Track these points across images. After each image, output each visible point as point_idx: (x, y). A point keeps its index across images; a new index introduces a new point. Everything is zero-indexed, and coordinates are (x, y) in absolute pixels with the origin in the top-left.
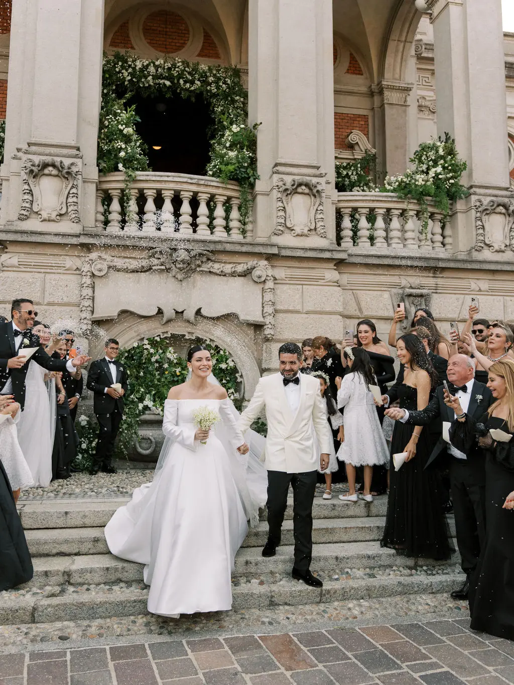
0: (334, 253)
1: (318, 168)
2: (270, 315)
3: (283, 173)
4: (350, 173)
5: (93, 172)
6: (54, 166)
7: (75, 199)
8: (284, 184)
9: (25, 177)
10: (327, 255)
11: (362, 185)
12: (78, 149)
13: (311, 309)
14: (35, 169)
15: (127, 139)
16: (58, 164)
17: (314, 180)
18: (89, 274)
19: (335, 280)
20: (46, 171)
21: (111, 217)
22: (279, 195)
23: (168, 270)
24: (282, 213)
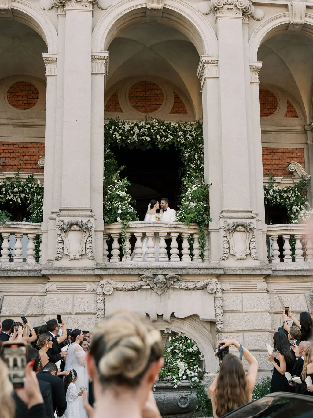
0: (262, 270)
1: (251, 212)
2: (220, 315)
3: (227, 218)
4: (290, 196)
5: (101, 224)
6: (77, 224)
7: (90, 245)
8: (228, 225)
9: (59, 232)
10: (258, 272)
11: (299, 204)
12: (91, 211)
13: (248, 309)
14: (65, 227)
15: (122, 199)
16: (80, 223)
17: (248, 221)
18: (101, 293)
19: (265, 288)
20: (72, 228)
21: (112, 252)
22: (225, 233)
23: (152, 288)
24: (227, 245)
